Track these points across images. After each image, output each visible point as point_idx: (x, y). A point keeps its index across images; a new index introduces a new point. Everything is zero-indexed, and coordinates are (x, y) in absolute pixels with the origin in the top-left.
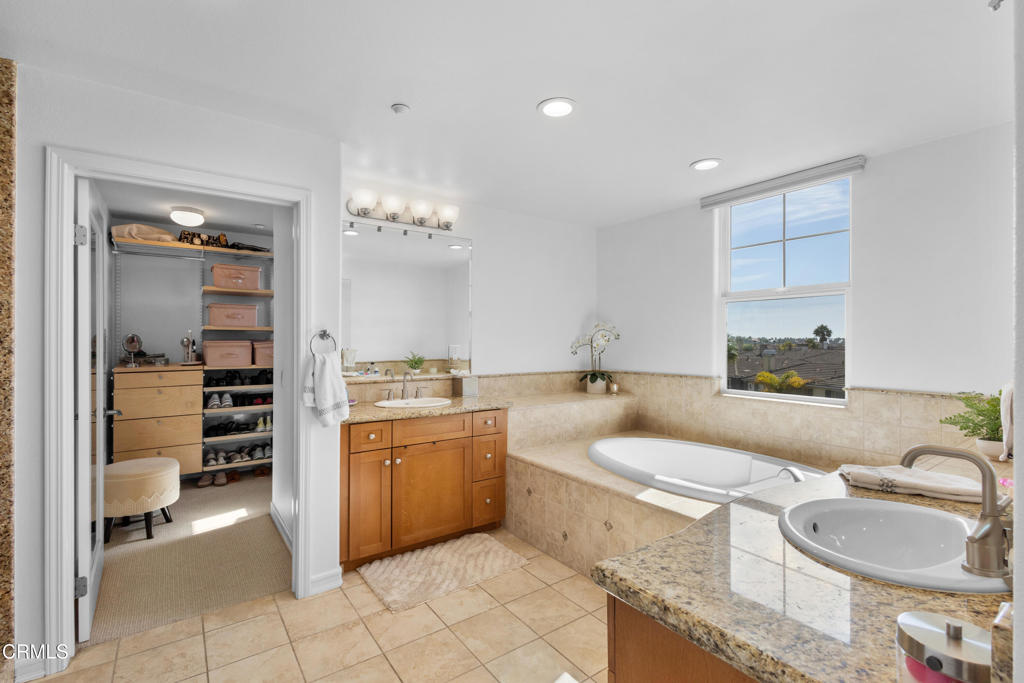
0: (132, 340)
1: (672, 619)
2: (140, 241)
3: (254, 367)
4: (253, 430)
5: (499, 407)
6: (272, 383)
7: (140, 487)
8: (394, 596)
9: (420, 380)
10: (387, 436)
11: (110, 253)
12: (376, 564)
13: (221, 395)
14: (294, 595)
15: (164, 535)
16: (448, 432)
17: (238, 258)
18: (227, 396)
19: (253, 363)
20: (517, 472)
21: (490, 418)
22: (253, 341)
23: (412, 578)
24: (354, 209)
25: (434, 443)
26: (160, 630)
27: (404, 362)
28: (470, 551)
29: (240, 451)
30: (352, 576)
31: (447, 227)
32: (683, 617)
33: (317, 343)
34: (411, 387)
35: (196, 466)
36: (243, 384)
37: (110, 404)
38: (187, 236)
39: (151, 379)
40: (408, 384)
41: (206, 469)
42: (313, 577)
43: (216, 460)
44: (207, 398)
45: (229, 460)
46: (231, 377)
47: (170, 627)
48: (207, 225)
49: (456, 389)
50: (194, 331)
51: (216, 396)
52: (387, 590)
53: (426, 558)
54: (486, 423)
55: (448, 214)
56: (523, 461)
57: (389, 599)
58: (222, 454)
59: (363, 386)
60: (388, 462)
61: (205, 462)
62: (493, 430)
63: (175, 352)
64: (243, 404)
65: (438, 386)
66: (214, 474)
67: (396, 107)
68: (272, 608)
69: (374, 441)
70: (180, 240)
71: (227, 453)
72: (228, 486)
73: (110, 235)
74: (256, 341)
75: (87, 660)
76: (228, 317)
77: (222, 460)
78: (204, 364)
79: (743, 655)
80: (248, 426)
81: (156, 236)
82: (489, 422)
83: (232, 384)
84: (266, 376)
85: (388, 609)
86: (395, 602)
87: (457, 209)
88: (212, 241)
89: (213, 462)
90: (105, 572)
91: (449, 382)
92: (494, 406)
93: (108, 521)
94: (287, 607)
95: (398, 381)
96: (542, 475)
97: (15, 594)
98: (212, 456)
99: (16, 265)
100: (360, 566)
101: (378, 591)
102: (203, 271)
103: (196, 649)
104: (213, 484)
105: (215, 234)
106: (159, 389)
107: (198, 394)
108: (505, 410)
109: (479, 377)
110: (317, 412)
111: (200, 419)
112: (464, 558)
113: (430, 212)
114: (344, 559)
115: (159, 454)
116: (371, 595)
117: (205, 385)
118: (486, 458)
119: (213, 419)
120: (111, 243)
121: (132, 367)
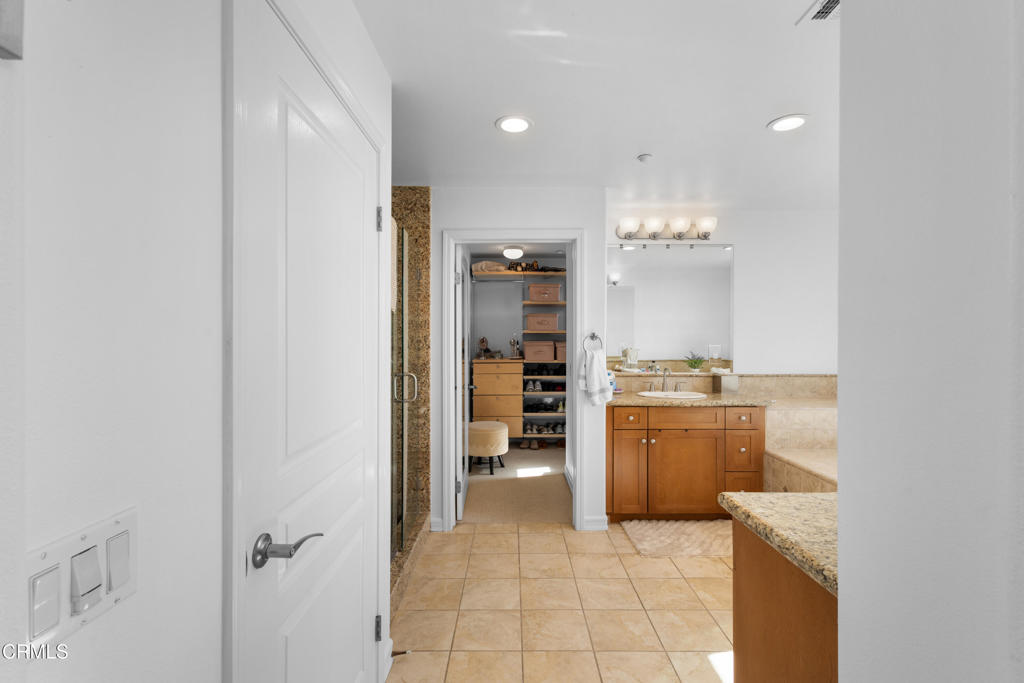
0: (483, 341)
1: (750, 522)
2: (487, 273)
3: (556, 362)
4: (556, 411)
5: (756, 404)
6: (565, 374)
7: (486, 439)
8: (644, 546)
9: (681, 376)
10: (643, 420)
11: (472, 283)
12: (635, 522)
13: (534, 381)
14: (573, 527)
15: (500, 474)
16: (701, 422)
17: (545, 277)
18: (538, 383)
19: (555, 358)
20: (774, 471)
21: (745, 415)
22: (555, 341)
23: (662, 538)
24: (622, 234)
25: (686, 430)
26: (495, 525)
27: (684, 361)
28: (719, 532)
29: (547, 426)
30: (616, 526)
31: (705, 236)
32: (755, 520)
33: (588, 342)
34: (670, 382)
35: (519, 434)
36: (548, 374)
37: (471, 383)
38: (513, 265)
39: (492, 368)
40: (668, 380)
41: (525, 436)
42: (586, 517)
43: (532, 430)
44: (526, 383)
45: (539, 431)
46: (541, 369)
47: (501, 525)
48: (526, 256)
49: (715, 385)
50: (518, 334)
51: (531, 382)
52: (640, 540)
53: (677, 528)
54: (740, 418)
55: (707, 224)
56: (779, 459)
57: (639, 547)
58: (535, 427)
59: (629, 379)
60: (644, 441)
61: (525, 431)
62: (747, 426)
63: (507, 349)
64: (548, 390)
65: (697, 382)
66: (531, 439)
67: (641, 157)
68: (559, 531)
69: (632, 422)
70: (509, 269)
71: (539, 426)
72: (539, 451)
73: (471, 270)
74: (558, 341)
75: (461, 529)
76: (539, 323)
77: (535, 431)
78: (524, 358)
79: (777, 539)
80: (552, 408)
81: (496, 267)
82: (744, 418)
83: (542, 375)
84: (561, 369)
85: (639, 553)
86: (645, 550)
87: (715, 219)
88: (530, 267)
89: (529, 431)
90: (469, 487)
91: (710, 379)
92: (749, 402)
93: (470, 458)
94: (568, 532)
95: (660, 376)
96: (798, 474)
97: (431, 480)
98: (529, 427)
99: (431, 299)
100: (623, 520)
101: (633, 540)
102: (523, 289)
103: (514, 540)
104: (529, 448)
105: (530, 261)
106: (498, 375)
107: (519, 379)
108: (763, 408)
109: (742, 376)
110: (588, 394)
111: (521, 398)
112: (713, 536)
113: (688, 226)
114: (610, 511)
115: (498, 420)
116: (627, 541)
117: (525, 374)
118: (740, 451)
119: (530, 399)
120: (471, 276)
121: (483, 359)
